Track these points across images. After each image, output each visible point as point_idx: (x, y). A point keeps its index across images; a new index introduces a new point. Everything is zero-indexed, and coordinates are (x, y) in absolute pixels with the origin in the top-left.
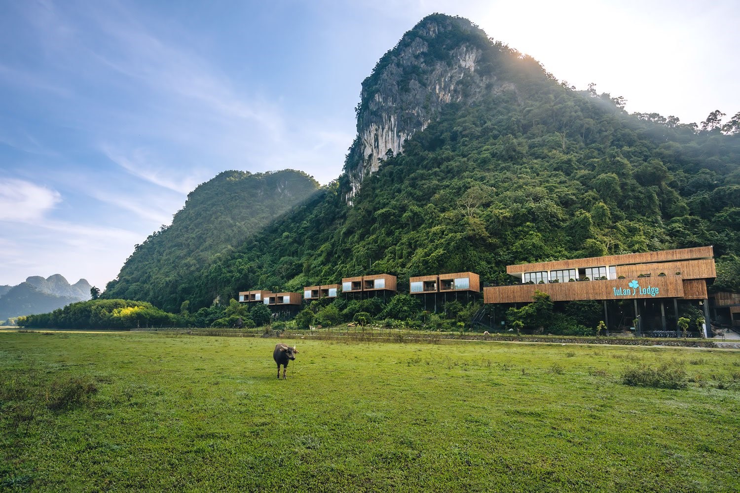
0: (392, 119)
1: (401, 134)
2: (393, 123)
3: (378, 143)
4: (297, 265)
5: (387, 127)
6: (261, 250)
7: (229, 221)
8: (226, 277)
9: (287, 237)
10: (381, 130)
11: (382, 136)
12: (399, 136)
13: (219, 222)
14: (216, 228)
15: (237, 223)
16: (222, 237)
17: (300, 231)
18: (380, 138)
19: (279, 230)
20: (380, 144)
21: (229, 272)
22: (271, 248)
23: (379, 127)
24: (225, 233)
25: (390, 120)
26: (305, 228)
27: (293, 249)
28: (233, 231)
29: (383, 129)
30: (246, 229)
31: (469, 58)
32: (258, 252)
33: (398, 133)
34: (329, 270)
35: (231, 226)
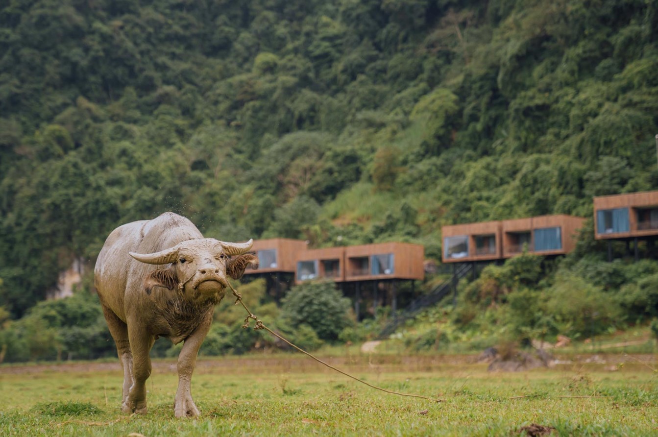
4: (340, 159)
6: (187, 112)
7: (69, 18)
8: (106, 202)
9: (270, 68)
13: (34, 20)
14: (26, 41)
15: (98, 25)
16: (53, 69)
17: (318, 47)
19: (237, 46)
21: (113, 183)
22: (216, 103)
24: (57, 56)
26: (331, 39)
27: (300, 106)
28: (87, 49)
30: (129, 44)
32: (177, 116)
34: (485, 172)
35: (77, 34)
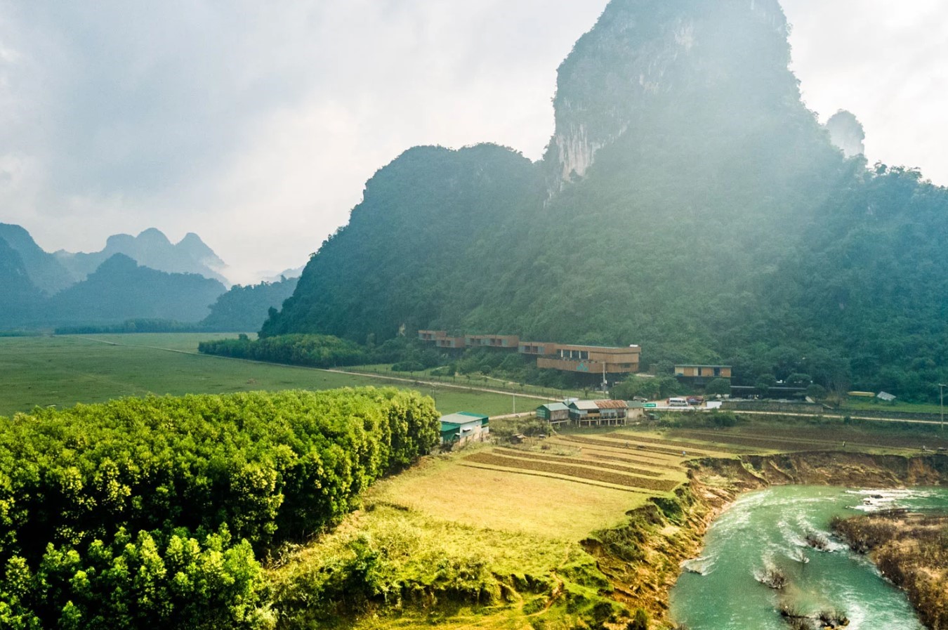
0: (581, 128)
1: (593, 143)
2: (582, 132)
3: (567, 155)
5: (576, 137)
10: (569, 142)
11: (571, 146)
12: (590, 147)
18: (569, 148)
20: (569, 155)
23: (567, 138)
25: (579, 130)
29: (571, 140)
31: (685, 32)
33: (589, 141)
